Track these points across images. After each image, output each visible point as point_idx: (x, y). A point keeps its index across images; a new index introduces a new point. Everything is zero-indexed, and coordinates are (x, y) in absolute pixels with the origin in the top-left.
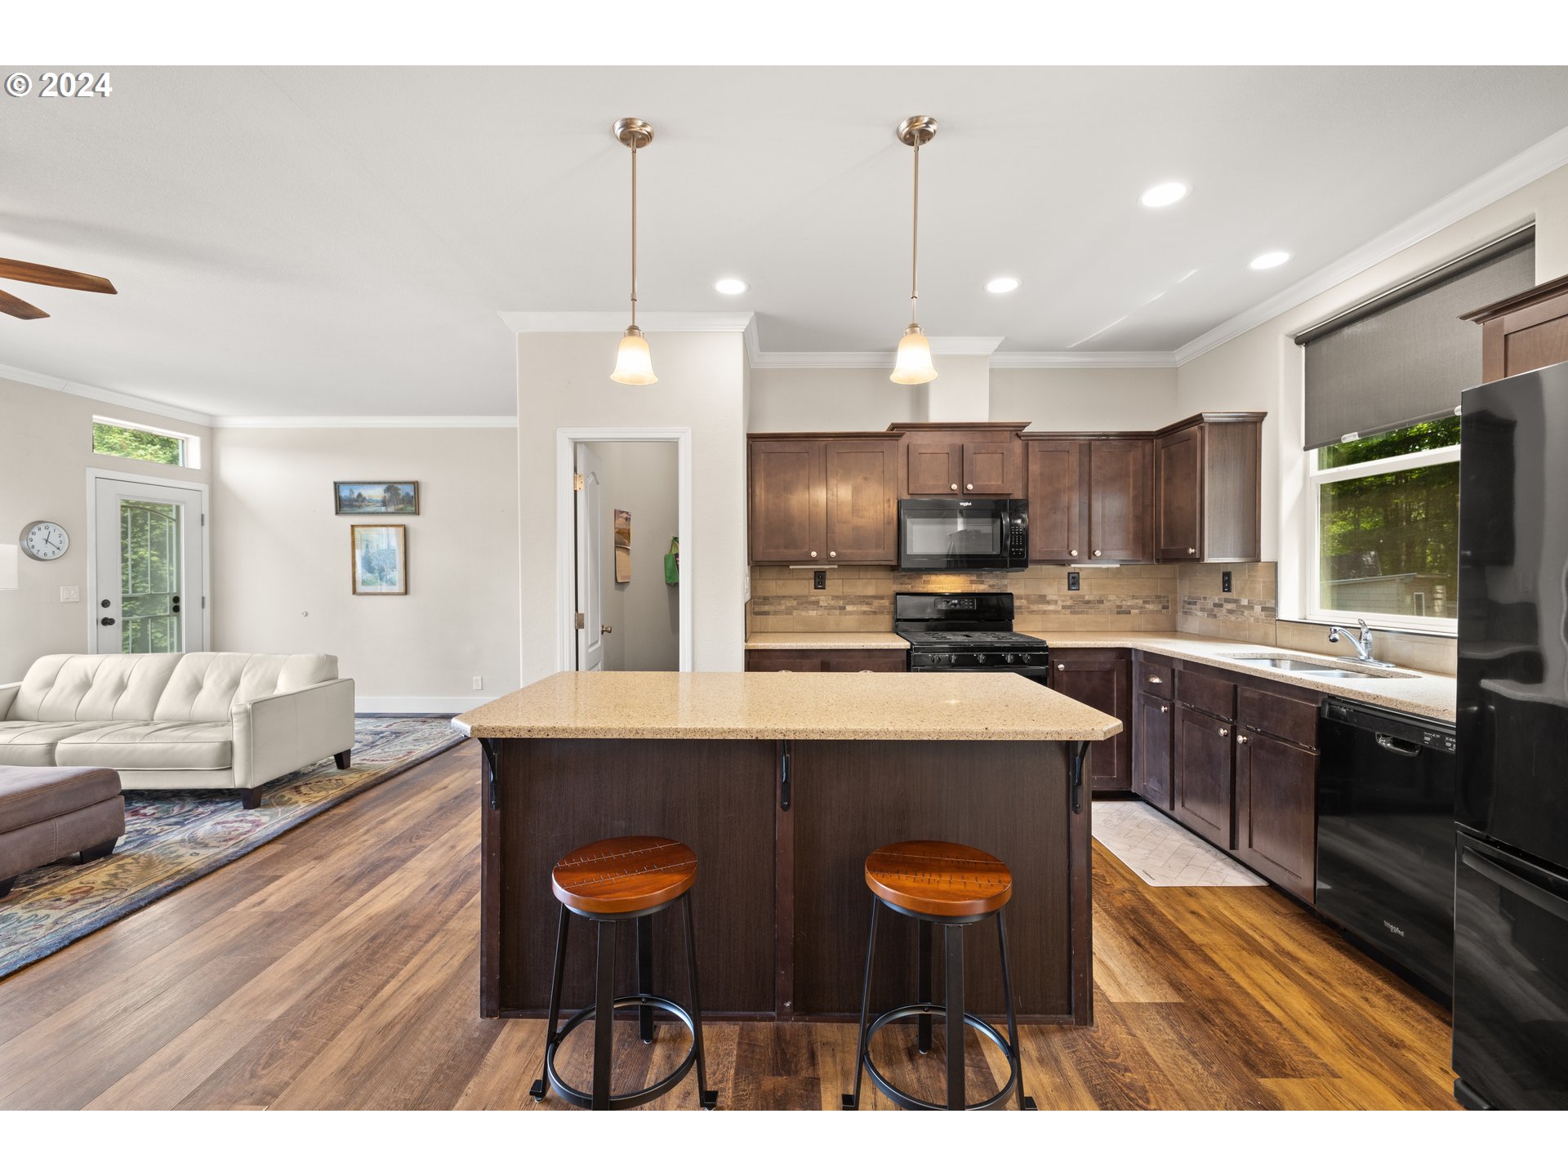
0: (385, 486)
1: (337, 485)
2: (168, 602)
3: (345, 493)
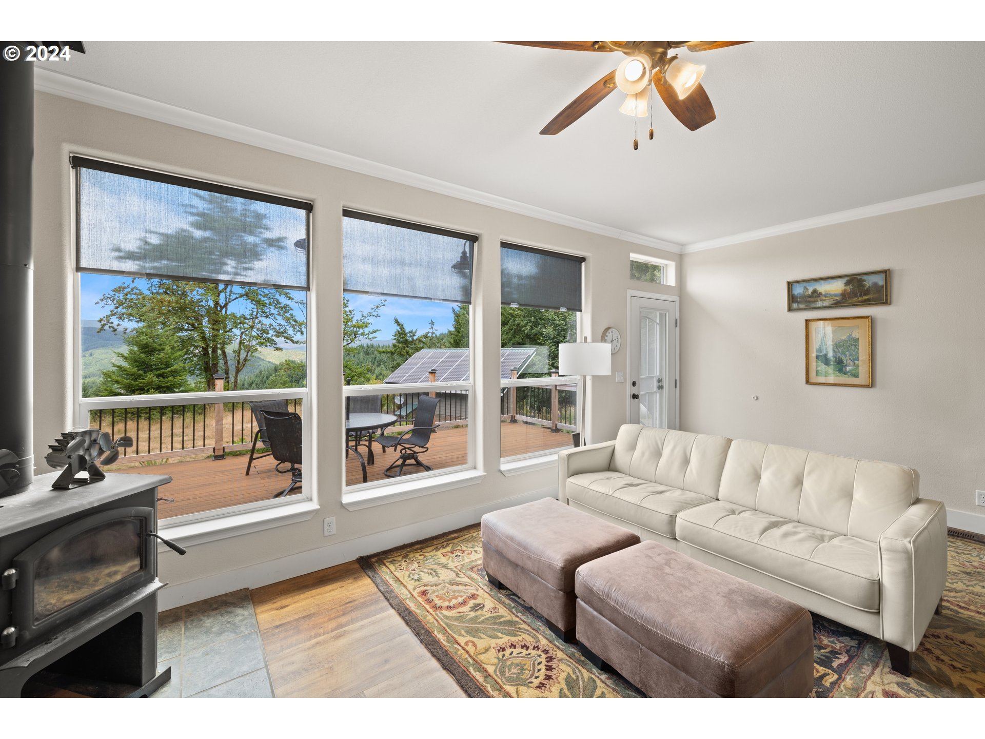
0: (845, 280)
1: (790, 285)
2: (655, 384)
3: (798, 290)
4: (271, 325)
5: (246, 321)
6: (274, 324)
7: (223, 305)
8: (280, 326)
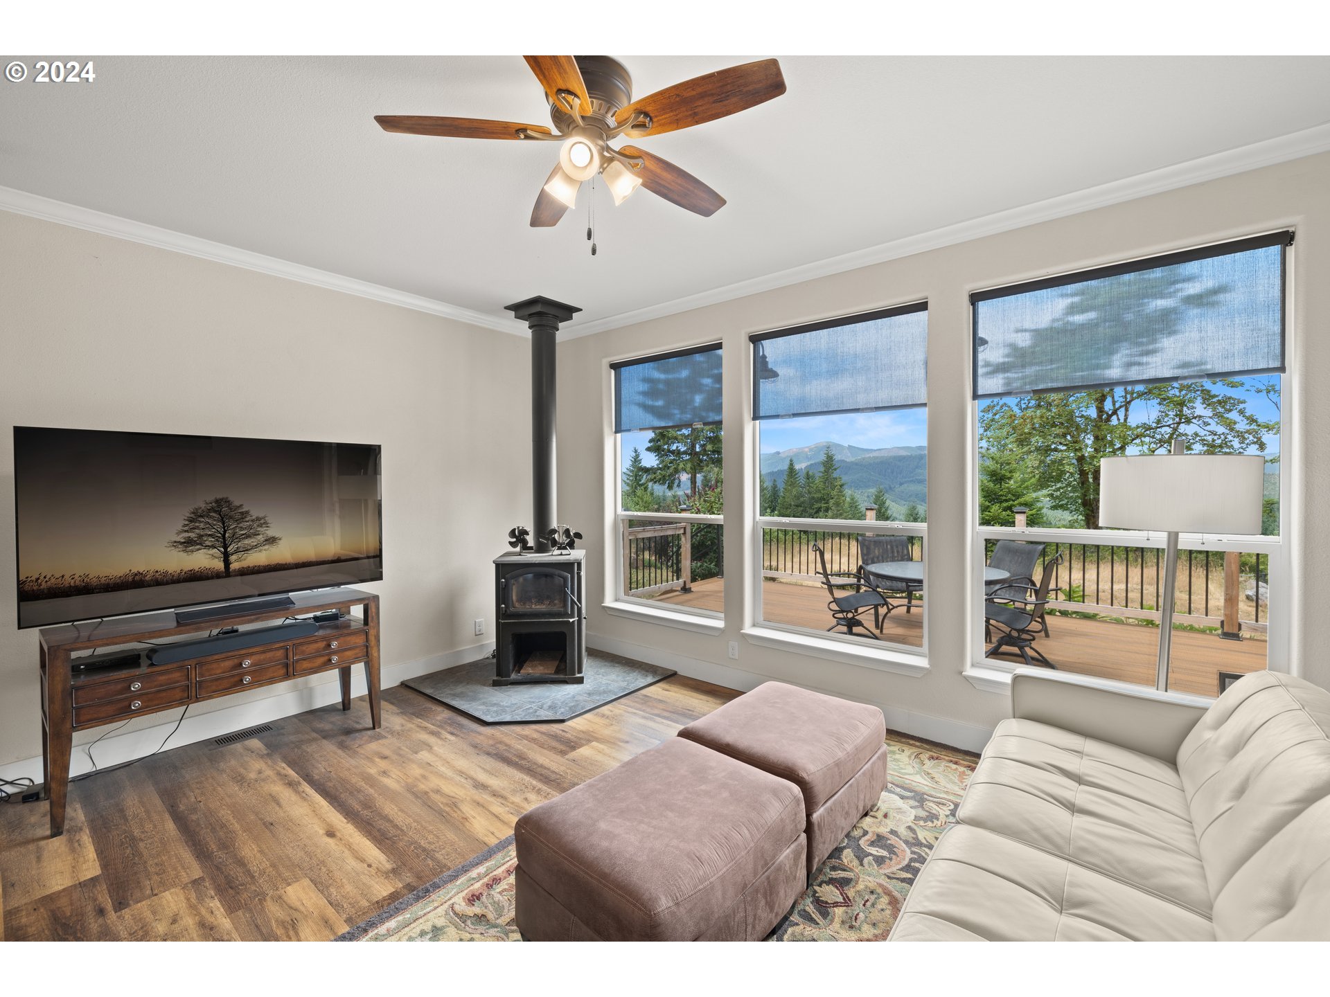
4: (1196, 434)
5: (1148, 432)
6: (1202, 433)
7: (1110, 413)
8: (1215, 435)
